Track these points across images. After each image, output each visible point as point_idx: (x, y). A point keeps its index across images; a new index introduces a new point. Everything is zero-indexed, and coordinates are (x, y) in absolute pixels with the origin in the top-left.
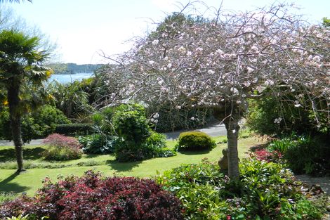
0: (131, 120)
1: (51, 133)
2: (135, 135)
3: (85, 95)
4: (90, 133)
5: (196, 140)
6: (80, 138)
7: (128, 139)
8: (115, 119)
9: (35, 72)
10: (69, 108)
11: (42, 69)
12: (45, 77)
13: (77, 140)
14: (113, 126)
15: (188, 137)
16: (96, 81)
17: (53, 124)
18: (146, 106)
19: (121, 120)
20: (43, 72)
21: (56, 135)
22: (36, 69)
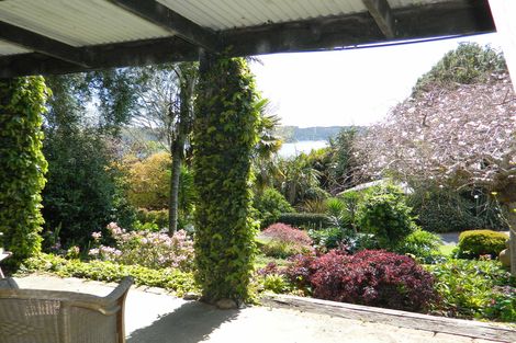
0: (384, 206)
1: (272, 223)
2: (389, 229)
3: (315, 174)
4: (325, 226)
5: (486, 242)
6: (311, 232)
7: (379, 234)
8: (360, 205)
9: (265, 143)
10: (293, 192)
11: (273, 139)
12: (274, 148)
13: (307, 234)
14: (359, 215)
15: (474, 237)
16: (331, 154)
17: (275, 211)
18: (410, 191)
19: (370, 207)
20: (274, 142)
21: (280, 226)
22: (265, 138)
